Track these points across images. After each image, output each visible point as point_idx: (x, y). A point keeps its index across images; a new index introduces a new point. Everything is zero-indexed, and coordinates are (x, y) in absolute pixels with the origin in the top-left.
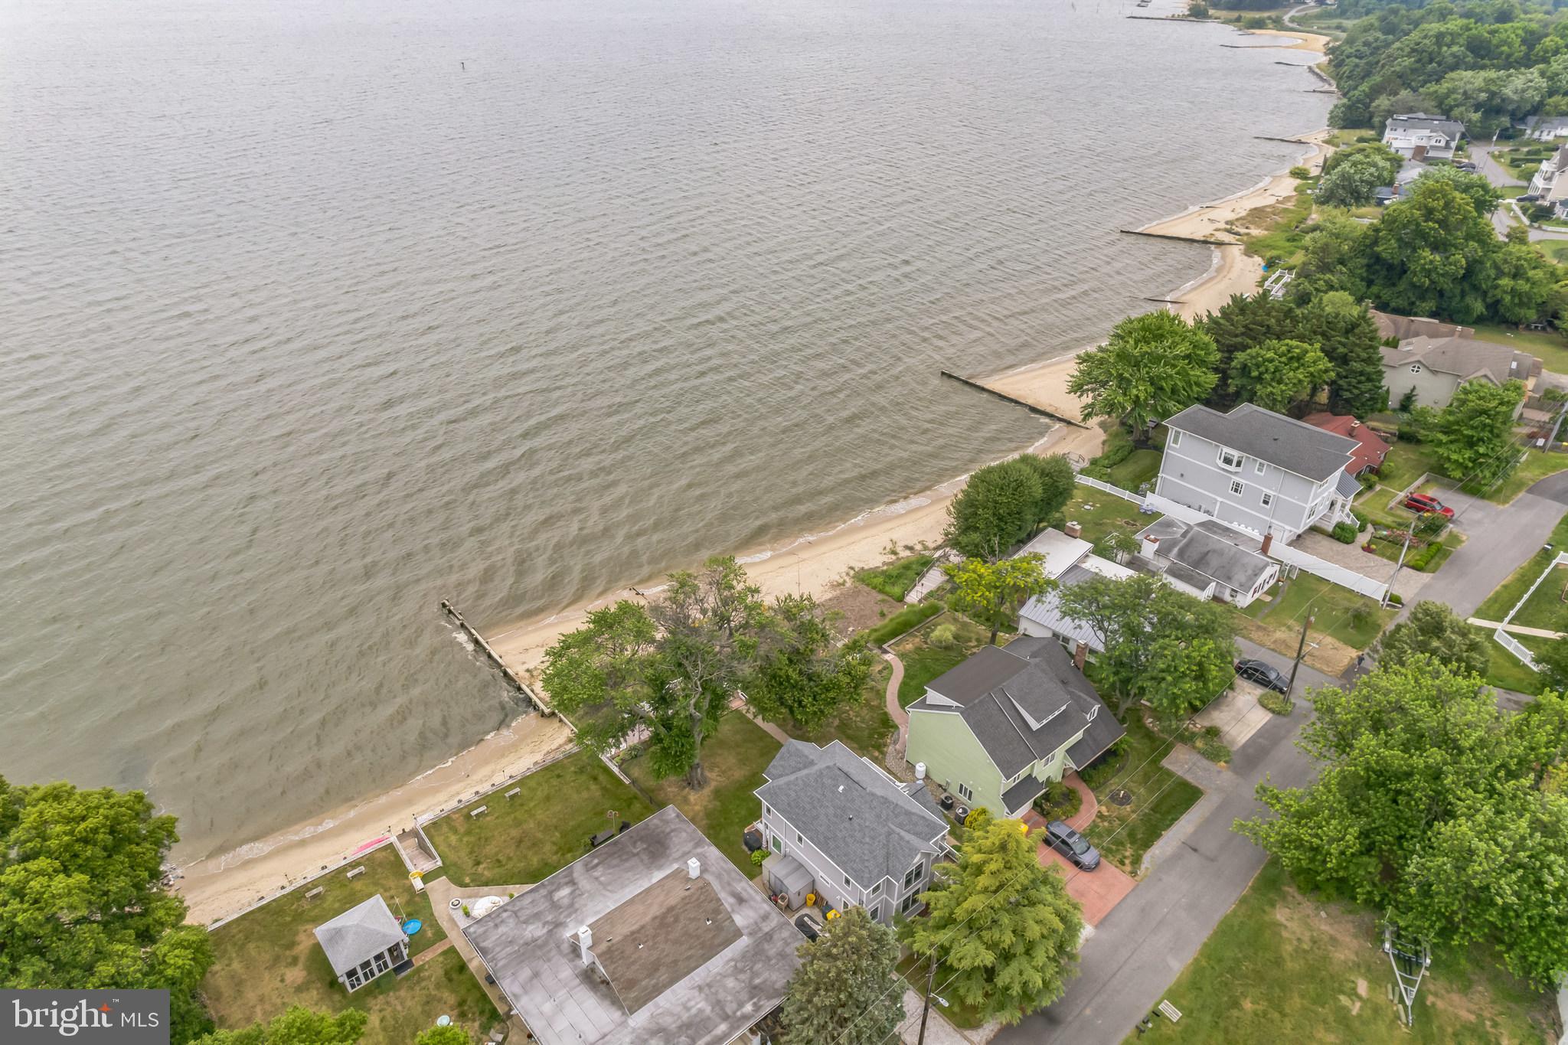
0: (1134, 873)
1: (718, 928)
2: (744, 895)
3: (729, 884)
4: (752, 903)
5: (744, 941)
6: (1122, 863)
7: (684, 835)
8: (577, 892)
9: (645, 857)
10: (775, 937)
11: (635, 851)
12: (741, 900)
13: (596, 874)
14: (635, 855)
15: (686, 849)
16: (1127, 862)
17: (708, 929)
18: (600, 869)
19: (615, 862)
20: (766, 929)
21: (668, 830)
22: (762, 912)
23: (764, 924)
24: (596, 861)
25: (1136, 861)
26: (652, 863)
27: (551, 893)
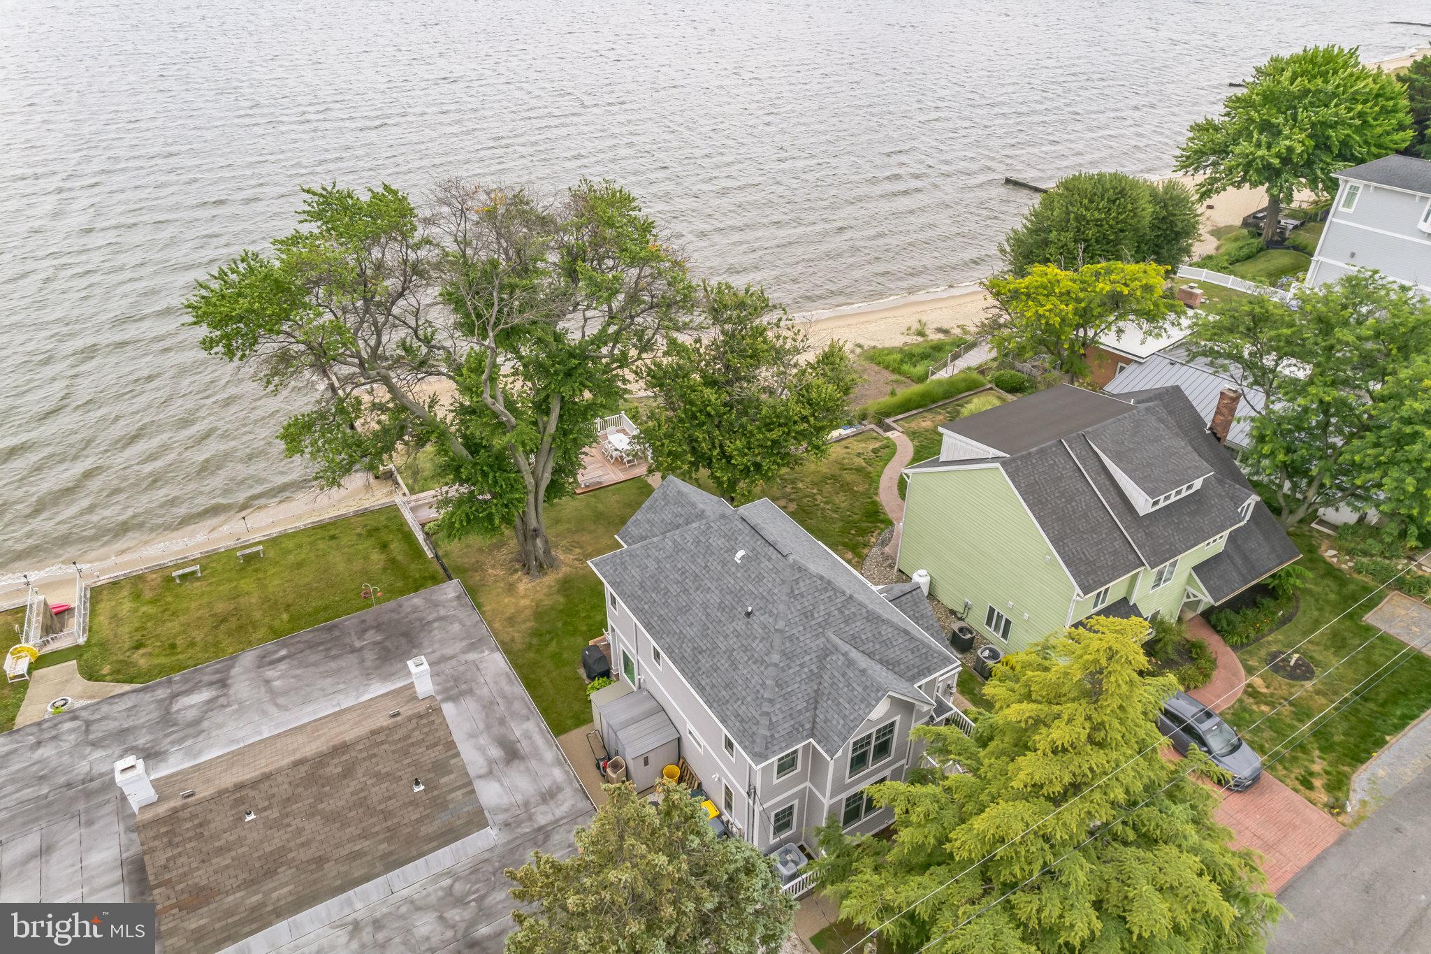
0: (1336, 808)
1: (437, 803)
2: (524, 746)
3: (502, 722)
4: (533, 764)
5: (486, 839)
6: (1306, 783)
7: (456, 627)
8: (223, 701)
9: (370, 656)
10: (556, 838)
11: (358, 644)
12: (512, 754)
13: (270, 673)
14: (354, 650)
15: (449, 651)
16: (1317, 783)
17: (414, 802)
18: (283, 666)
19: (313, 658)
20: (542, 819)
21: (431, 617)
22: (546, 784)
23: (543, 808)
24: (283, 652)
25: (1337, 784)
26: (377, 668)
27: (174, 696)
